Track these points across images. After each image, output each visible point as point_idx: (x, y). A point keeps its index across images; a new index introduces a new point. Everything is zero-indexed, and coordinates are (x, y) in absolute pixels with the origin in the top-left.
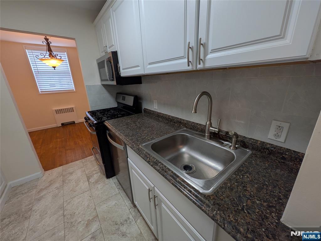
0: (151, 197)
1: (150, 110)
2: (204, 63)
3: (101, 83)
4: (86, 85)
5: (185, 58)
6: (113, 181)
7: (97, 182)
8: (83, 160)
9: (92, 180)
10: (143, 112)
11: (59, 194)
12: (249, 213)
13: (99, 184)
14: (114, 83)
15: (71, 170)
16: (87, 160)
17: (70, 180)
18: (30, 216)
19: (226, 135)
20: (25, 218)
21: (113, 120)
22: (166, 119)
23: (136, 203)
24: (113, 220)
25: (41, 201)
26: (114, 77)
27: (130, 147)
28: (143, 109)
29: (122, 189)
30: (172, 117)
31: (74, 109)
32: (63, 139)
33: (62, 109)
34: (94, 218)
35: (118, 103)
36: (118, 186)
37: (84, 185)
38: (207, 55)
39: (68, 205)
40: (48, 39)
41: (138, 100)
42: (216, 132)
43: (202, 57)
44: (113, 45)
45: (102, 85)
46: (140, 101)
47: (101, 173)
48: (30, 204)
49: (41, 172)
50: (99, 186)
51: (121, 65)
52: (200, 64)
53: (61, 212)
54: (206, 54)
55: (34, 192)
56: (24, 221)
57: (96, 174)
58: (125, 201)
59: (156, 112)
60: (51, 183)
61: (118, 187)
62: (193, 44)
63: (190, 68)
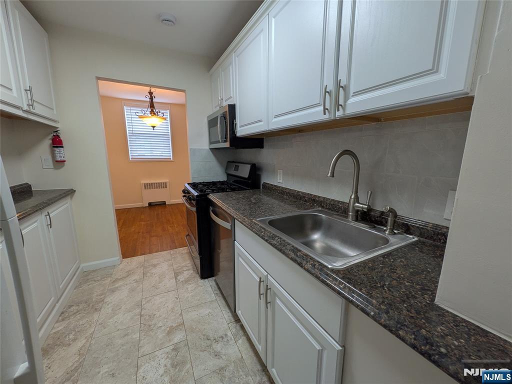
0: (261, 293)
1: (272, 185)
2: (344, 109)
3: (209, 146)
4: (191, 149)
5: (321, 105)
6: (209, 283)
7: (187, 281)
8: (172, 252)
9: (181, 278)
10: (261, 188)
11: (138, 288)
12: (389, 290)
13: (190, 284)
14: (227, 145)
15: (155, 261)
16: (176, 252)
17: (152, 273)
18: (101, 308)
19: (380, 216)
20: (96, 309)
21: (220, 193)
22: (294, 196)
23: (239, 312)
24: (204, 333)
25: (115, 293)
26: (228, 137)
27: (240, 222)
28: (262, 183)
29: (221, 295)
30: (303, 193)
31: (168, 184)
32: (149, 222)
33: (152, 184)
34: (179, 325)
35: (228, 175)
36: (215, 290)
37: (170, 282)
38: (349, 99)
39: (148, 304)
40: (152, 93)
41: (256, 170)
42: (364, 210)
43: (341, 102)
44: (231, 97)
45: (210, 149)
46: (258, 173)
47: (193, 271)
48: (101, 295)
49: (118, 258)
50: (190, 287)
51: (238, 121)
52: (338, 110)
53: (138, 311)
54: (346, 98)
55: (108, 281)
56: (94, 312)
57: (187, 271)
58: (224, 312)
59: (280, 187)
60: (129, 273)
61: (216, 292)
62: (331, 87)
63: (326, 117)
